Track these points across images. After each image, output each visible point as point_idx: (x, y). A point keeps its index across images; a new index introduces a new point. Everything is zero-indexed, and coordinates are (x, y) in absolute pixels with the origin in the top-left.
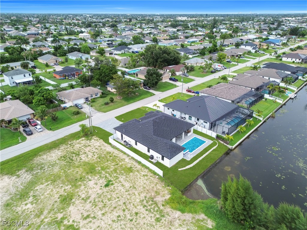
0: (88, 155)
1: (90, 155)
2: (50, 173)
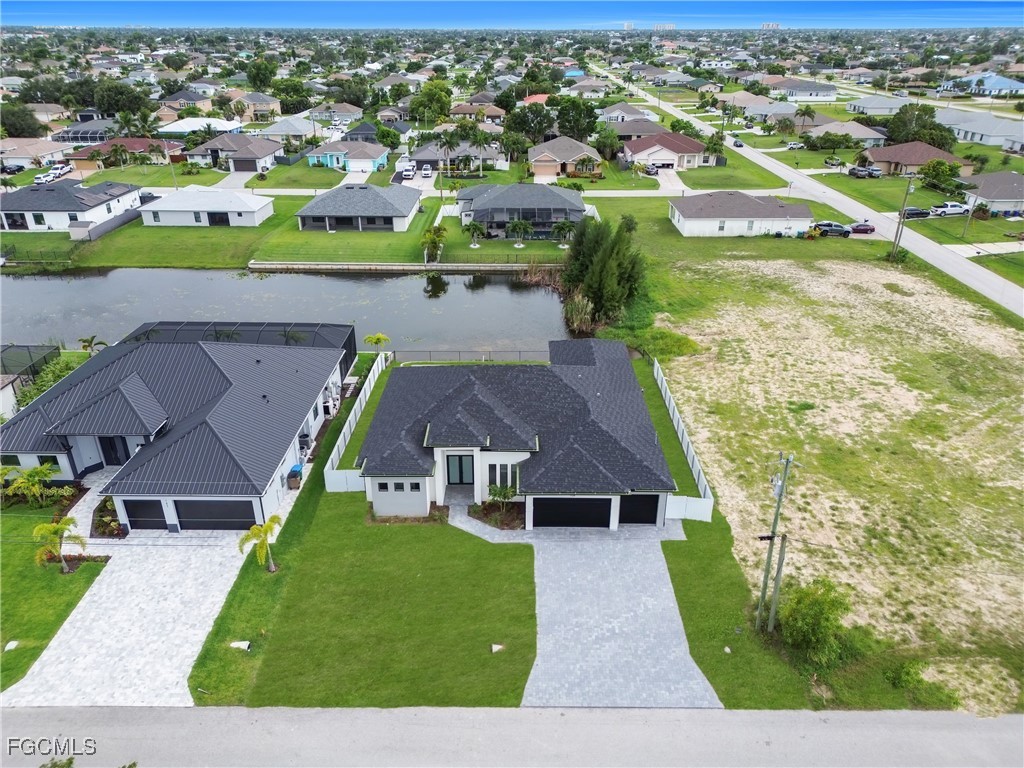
0: (830, 511)
1: (822, 506)
2: (996, 514)
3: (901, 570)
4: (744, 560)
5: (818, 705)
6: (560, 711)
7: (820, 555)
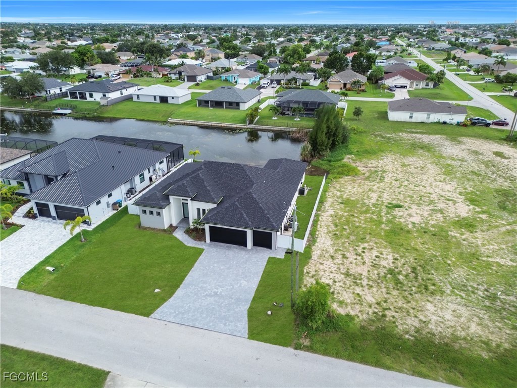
0: (374, 258)
1: (368, 257)
2: (477, 275)
3: (395, 293)
4: (308, 273)
5: (298, 347)
6: (166, 323)
7: (353, 277)
